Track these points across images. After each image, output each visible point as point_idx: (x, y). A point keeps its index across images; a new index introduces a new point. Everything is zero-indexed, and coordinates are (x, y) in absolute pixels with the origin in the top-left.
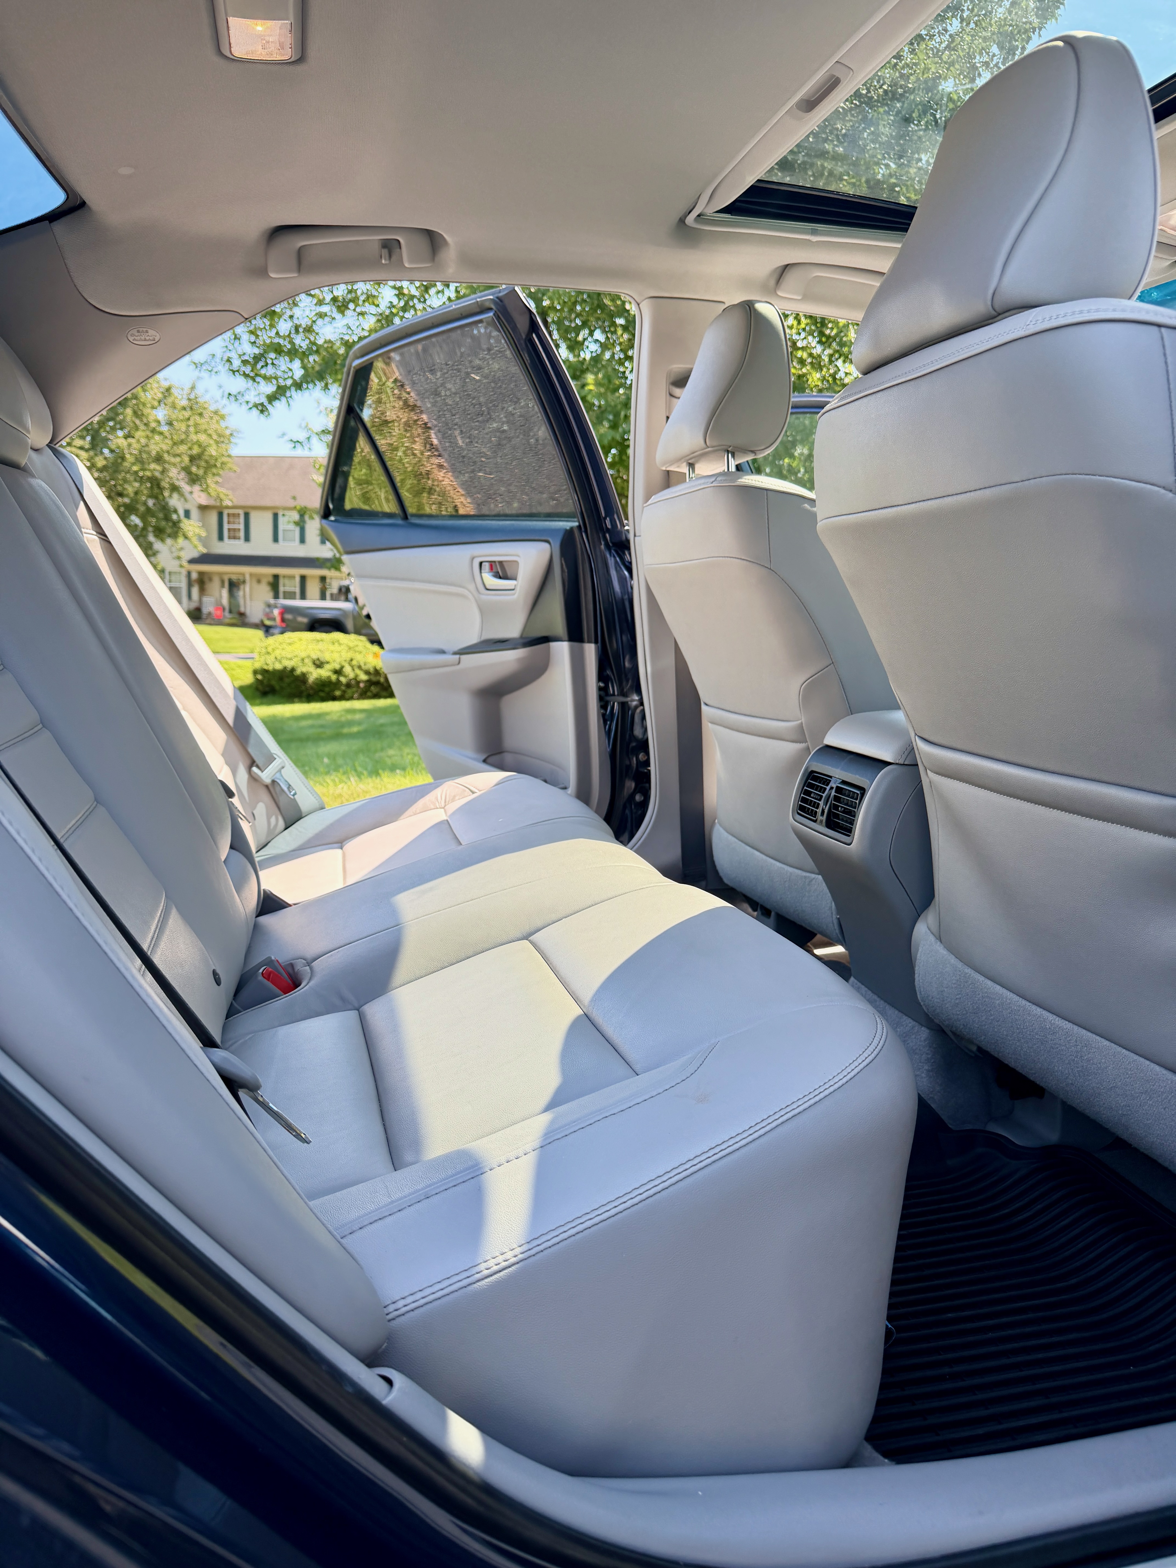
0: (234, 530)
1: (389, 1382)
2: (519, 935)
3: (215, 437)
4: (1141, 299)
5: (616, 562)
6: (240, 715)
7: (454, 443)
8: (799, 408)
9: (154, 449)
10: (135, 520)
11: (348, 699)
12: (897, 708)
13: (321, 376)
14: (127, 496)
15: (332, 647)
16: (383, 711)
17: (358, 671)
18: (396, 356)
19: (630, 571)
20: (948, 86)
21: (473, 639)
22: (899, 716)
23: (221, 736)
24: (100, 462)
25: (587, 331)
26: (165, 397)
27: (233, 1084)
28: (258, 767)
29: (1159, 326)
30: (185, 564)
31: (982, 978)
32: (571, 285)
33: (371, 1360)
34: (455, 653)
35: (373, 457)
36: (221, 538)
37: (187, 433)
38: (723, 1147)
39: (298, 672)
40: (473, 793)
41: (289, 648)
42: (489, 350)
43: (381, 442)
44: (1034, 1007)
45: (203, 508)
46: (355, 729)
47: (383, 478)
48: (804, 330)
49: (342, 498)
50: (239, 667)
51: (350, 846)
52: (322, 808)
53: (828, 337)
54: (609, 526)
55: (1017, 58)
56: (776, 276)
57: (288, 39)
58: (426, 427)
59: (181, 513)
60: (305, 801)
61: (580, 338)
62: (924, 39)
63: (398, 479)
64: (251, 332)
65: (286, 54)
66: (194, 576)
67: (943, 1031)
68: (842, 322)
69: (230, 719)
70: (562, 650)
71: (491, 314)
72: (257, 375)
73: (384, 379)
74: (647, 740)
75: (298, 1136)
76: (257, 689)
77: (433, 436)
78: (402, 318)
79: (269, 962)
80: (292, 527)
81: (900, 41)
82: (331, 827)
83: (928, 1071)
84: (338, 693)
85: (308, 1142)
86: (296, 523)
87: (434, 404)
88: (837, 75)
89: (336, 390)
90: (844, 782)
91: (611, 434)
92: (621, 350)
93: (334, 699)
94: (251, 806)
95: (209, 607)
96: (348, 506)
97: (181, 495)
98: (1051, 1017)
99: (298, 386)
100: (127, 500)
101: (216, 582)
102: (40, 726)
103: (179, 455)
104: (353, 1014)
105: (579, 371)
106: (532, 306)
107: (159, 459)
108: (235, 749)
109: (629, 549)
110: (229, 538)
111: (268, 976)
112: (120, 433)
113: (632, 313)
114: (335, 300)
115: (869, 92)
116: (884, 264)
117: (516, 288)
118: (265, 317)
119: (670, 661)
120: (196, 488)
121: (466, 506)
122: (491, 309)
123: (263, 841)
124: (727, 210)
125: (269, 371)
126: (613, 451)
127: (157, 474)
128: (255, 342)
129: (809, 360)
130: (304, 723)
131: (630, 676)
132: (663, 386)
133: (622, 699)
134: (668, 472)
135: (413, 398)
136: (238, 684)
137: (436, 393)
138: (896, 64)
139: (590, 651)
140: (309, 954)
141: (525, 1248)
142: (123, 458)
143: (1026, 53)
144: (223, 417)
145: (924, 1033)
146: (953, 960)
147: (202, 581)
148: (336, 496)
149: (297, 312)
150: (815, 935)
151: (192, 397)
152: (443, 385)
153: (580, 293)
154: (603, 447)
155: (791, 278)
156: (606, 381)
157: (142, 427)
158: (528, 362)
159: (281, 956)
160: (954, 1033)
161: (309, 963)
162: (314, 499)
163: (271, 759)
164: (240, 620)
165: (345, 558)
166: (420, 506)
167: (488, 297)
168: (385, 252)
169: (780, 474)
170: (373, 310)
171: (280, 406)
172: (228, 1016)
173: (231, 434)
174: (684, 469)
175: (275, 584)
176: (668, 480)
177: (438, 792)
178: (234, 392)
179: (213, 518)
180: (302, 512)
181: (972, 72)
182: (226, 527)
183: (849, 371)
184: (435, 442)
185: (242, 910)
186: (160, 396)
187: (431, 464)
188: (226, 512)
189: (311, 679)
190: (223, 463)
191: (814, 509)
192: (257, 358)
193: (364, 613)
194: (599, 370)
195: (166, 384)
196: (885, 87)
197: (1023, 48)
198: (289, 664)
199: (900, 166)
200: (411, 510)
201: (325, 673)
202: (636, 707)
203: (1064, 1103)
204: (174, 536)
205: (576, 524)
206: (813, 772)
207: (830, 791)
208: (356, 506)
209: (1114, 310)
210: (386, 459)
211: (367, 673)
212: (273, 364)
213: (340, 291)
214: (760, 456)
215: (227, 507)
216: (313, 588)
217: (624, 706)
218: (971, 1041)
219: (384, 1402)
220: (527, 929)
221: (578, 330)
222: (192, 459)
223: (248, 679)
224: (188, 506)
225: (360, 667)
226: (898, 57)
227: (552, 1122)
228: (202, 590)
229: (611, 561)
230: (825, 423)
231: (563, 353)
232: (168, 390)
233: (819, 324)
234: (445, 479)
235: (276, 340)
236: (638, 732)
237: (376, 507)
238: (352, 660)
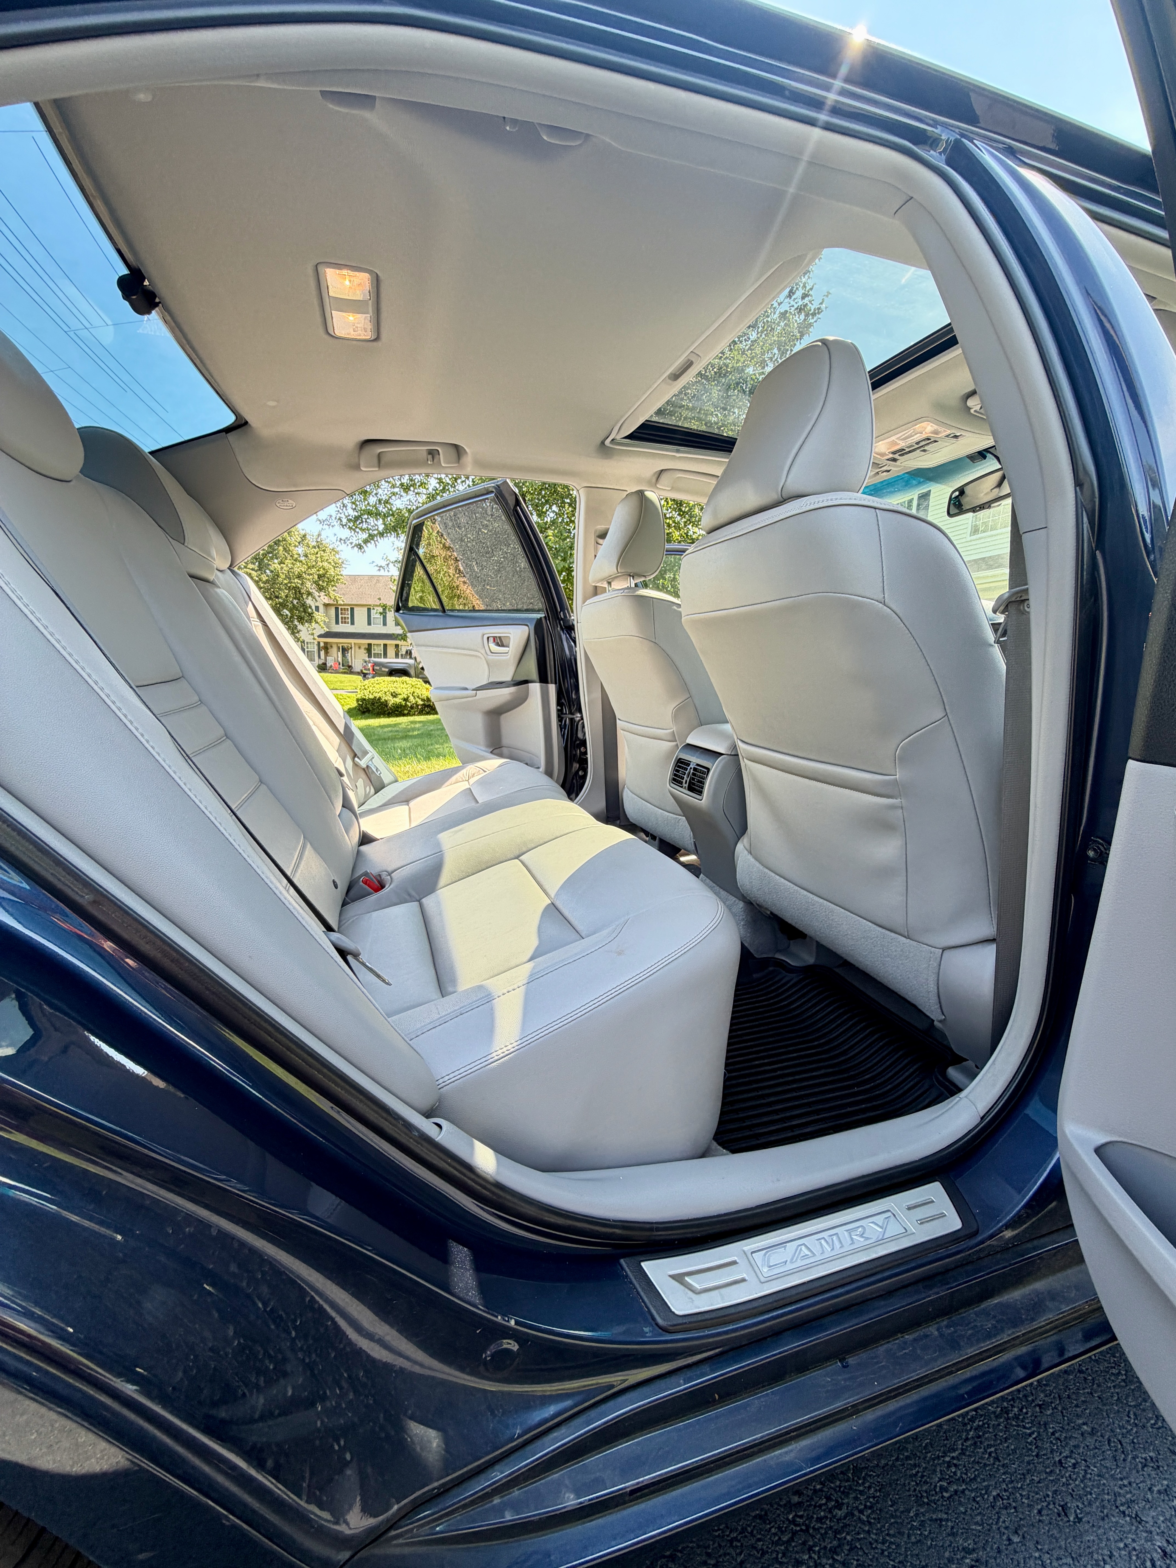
0: (345, 618)
1: (440, 1126)
2: (512, 856)
3: (333, 564)
4: (864, 493)
5: (567, 637)
6: (347, 727)
7: (472, 570)
8: (670, 552)
9: (296, 570)
10: (286, 612)
11: (412, 715)
12: (727, 722)
13: (395, 529)
14: (281, 597)
15: (402, 686)
16: (432, 722)
17: (417, 699)
18: (438, 518)
19: (575, 642)
20: (750, 370)
21: (485, 682)
22: (727, 727)
23: (336, 740)
24: (264, 578)
25: (548, 506)
26: (303, 540)
27: (343, 953)
28: (358, 758)
29: (875, 508)
30: (316, 638)
31: (773, 875)
32: (539, 479)
33: (428, 1114)
34: (473, 690)
35: (425, 577)
36: (337, 623)
37: (316, 562)
38: (633, 980)
39: (383, 700)
40: (485, 771)
41: (377, 686)
42: (492, 515)
43: (431, 569)
44: (802, 891)
45: (326, 605)
46: (416, 733)
47: (431, 589)
48: (670, 507)
49: (407, 600)
50: (349, 697)
51: (412, 803)
52: (396, 781)
53: (684, 512)
54: (563, 617)
55: (788, 356)
56: (656, 476)
57: (369, 326)
58: (456, 560)
59: (314, 608)
60: (386, 778)
61: (544, 510)
62: (736, 344)
63: (440, 590)
64: (353, 503)
65: (369, 335)
66: (322, 644)
67: (752, 903)
68: (692, 503)
69: (342, 731)
70: (535, 688)
71: (493, 495)
72: (356, 527)
73: (431, 531)
74: (586, 740)
75: (384, 981)
76: (359, 710)
77: (460, 565)
78: (442, 496)
79: (366, 874)
80: (378, 616)
81: (723, 344)
82: (402, 792)
83: (743, 925)
84: (406, 712)
85: (390, 985)
86: (381, 613)
87: (461, 546)
88: (692, 359)
89: (403, 537)
90: (698, 765)
91: (562, 564)
92: (568, 517)
93: (404, 715)
94: (354, 781)
95: (330, 662)
96: (410, 605)
97: (314, 598)
98: (811, 896)
99: (381, 534)
100: (281, 600)
101: (335, 649)
102: (225, 738)
103: (311, 574)
104: (417, 903)
105: (544, 530)
106: (517, 491)
107: (299, 577)
108: (345, 748)
109: (574, 629)
110: (342, 623)
111: (365, 882)
112: (276, 561)
113: (574, 496)
114: (402, 485)
115: (706, 372)
116: (719, 471)
117: (508, 480)
118: (361, 494)
119: (598, 695)
120: (322, 594)
121: (479, 605)
122: (493, 492)
123: (362, 801)
124: (630, 437)
125: (365, 526)
126: (564, 573)
127: (299, 585)
128: (355, 509)
129: (673, 525)
130: (386, 730)
131: (575, 703)
132: (592, 538)
133: (571, 716)
134: (596, 587)
135: (448, 543)
136: (346, 708)
137: (462, 540)
138: (721, 357)
139: (552, 688)
140: (390, 869)
141: (519, 1042)
142: (278, 576)
143: (793, 353)
144: (337, 552)
145: (741, 904)
146: (757, 864)
147: (326, 648)
148: (404, 598)
149: (380, 491)
150: (680, 850)
151: (319, 540)
152: (466, 535)
153: (545, 483)
154: (558, 571)
155: (664, 477)
156: (559, 534)
157: (289, 557)
158: (514, 522)
159: (374, 871)
160: (758, 905)
161: (390, 874)
162: (391, 600)
163: (366, 753)
164: (349, 669)
165: (409, 635)
166: (453, 605)
167: (490, 485)
168: (430, 457)
169: (657, 588)
170: (425, 491)
171: (371, 545)
172: (343, 905)
173: (342, 562)
174: (605, 585)
175: (369, 649)
176: (596, 591)
177: (464, 771)
178: (343, 538)
179: (332, 611)
180: (385, 607)
181: (763, 364)
182: (340, 616)
183: (695, 531)
184: (462, 569)
185: (349, 843)
186: (300, 539)
187: (459, 581)
188: (340, 607)
189: (390, 704)
190: (337, 579)
191: (680, 609)
192: (357, 518)
193: (420, 666)
194: (556, 528)
195: (303, 533)
196: (715, 370)
197: (791, 350)
198: (377, 695)
199: (725, 416)
200: (447, 608)
201: (398, 700)
202: (579, 721)
203: (817, 941)
204: (310, 621)
205: (544, 615)
206: (680, 759)
207: (690, 770)
208: (415, 605)
209: (850, 499)
210: (433, 579)
211: (423, 700)
212: (366, 522)
213: (405, 480)
214: (647, 579)
215: (341, 605)
216: (391, 651)
217: (572, 720)
218: (766, 909)
219: (437, 1140)
220: (517, 853)
221: (543, 505)
222: (320, 576)
223: (354, 704)
224: (317, 604)
225: (418, 697)
226: (723, 353)
227: (534, 968)
228: (327, 653)
229: (564, 637)
230: (686, 561)
231: (534, 518)
232: (304, 536)
233: (679, 504)
234: (468, 590)
235: (368, 508)
236: (580, 735)
237: (428, 606)
238: (414, 692)
